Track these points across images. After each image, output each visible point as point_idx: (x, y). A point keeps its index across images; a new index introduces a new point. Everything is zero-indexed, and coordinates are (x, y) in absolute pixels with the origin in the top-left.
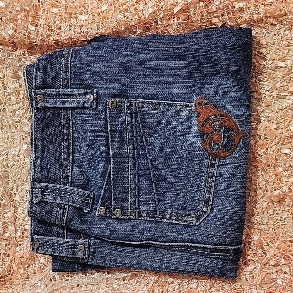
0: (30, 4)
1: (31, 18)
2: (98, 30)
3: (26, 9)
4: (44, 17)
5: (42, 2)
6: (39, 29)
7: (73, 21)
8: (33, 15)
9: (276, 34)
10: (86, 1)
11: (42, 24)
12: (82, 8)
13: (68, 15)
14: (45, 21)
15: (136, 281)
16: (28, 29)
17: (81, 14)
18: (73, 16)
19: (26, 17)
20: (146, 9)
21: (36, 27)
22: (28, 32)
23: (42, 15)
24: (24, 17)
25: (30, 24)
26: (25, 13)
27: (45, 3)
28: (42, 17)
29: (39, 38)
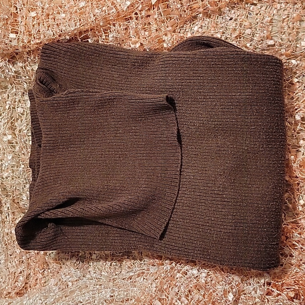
0: (8, 13)
1: (10, 26)
2: (76, 27)
3: (4, 18)
4: (23, 23)
5: (19, 9)
6: (20, 35)
7: (51, 21)
8: (12, 23)
9: (258, 14)
10: (63, 1)
11: (22, 31)
12: (59, 8)
13: (45, 16)
14: (25, 26)
15: (142, 279)
16: (9, 38)
17: (59, 13)
18: (51, 17)
19: (5, 26)
20: (123, 2)
21: (17, 34)
22: (9, 40)
23: (21, 22)
24: (4, 27)
25: (10, 33)
26: (4, 22)
27: (22, 9)
28: (21, 23)
29: (20, 45)
